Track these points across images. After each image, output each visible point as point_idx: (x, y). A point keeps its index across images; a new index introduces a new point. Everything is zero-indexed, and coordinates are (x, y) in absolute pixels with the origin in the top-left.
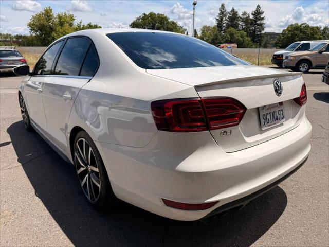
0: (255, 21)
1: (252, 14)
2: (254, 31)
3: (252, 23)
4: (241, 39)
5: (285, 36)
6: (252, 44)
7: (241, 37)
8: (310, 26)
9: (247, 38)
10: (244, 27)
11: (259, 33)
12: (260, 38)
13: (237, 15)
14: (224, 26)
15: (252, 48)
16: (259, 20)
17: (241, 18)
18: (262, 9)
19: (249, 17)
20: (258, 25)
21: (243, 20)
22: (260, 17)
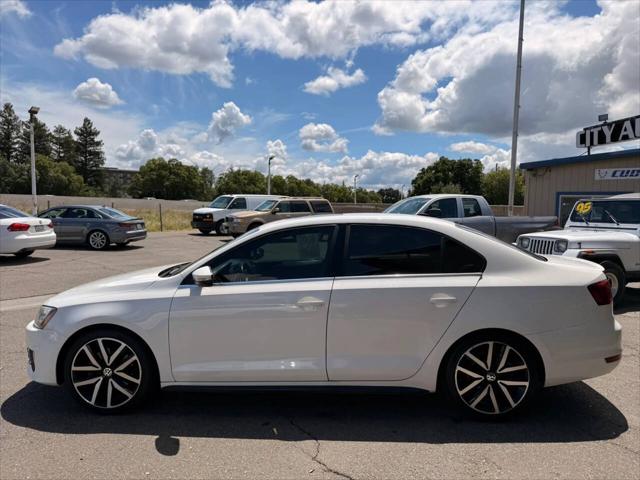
0: (85, 146)
1: (76, 132)
2: (85, 164)
3: (78, 149)
4: (63, 177)
5: (146, 177)
6: (88, 188)
7: (63, 173)
8: (183, 164)
9: (75, 177)
10: (62, 155)
11: (94, 168)
12: (97, 178)
13: (45, 131)
14: (15, 150)
15: (89, 196)
16: (91, 145)
17: (53, 137)
18: (95, 126)
19: (70, 137)
20: (91, 153)
21: (58, 142)
22: (93, 140)
